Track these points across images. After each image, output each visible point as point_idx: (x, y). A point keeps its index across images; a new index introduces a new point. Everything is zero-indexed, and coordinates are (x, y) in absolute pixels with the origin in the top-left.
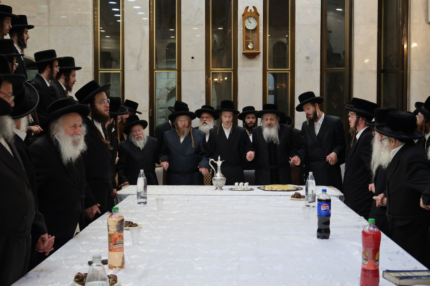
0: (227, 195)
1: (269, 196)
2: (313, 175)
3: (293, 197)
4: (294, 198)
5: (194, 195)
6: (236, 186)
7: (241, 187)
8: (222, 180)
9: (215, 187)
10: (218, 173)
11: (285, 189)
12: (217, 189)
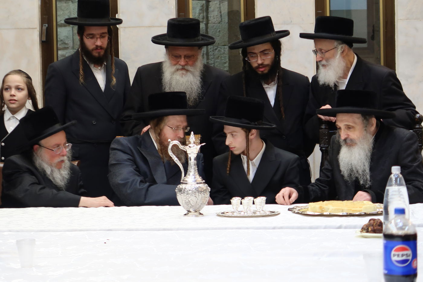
0: (207, 229)
1: (311, 228)
2: (401, 173)
3: (365, 229)
4: (368, 232)
5: (127, 230)
6: (235, 207)
7: (246, 207)
8: (198, 192)
9: (184, 208)
10: (189, 175)
11: (355, 211)
12: (190, 213)
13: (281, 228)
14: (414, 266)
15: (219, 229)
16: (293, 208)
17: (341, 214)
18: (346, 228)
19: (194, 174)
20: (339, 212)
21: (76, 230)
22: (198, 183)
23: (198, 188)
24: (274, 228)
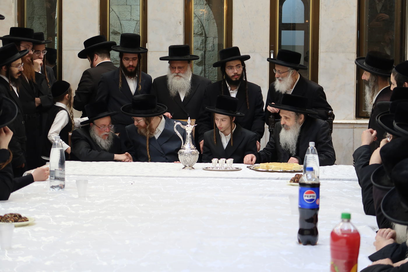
3: (293, 181)
6: (214, 164)
7: (221, 165)
8: (192, 154)
9: (183, 164)
10: (187, 143)
11: (288, 169)
12: (186, 167)
13: (242, 178)
14: (317, 203)
15: (204, 177)
16: (250, 166)
17: (279, 171)
18: (282, 179)
19: (190, 143)
20: (278, 170)
21: (115, 176)
22: (191, 149)
23: (191, 152)
24: (237, 178)
